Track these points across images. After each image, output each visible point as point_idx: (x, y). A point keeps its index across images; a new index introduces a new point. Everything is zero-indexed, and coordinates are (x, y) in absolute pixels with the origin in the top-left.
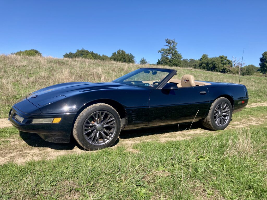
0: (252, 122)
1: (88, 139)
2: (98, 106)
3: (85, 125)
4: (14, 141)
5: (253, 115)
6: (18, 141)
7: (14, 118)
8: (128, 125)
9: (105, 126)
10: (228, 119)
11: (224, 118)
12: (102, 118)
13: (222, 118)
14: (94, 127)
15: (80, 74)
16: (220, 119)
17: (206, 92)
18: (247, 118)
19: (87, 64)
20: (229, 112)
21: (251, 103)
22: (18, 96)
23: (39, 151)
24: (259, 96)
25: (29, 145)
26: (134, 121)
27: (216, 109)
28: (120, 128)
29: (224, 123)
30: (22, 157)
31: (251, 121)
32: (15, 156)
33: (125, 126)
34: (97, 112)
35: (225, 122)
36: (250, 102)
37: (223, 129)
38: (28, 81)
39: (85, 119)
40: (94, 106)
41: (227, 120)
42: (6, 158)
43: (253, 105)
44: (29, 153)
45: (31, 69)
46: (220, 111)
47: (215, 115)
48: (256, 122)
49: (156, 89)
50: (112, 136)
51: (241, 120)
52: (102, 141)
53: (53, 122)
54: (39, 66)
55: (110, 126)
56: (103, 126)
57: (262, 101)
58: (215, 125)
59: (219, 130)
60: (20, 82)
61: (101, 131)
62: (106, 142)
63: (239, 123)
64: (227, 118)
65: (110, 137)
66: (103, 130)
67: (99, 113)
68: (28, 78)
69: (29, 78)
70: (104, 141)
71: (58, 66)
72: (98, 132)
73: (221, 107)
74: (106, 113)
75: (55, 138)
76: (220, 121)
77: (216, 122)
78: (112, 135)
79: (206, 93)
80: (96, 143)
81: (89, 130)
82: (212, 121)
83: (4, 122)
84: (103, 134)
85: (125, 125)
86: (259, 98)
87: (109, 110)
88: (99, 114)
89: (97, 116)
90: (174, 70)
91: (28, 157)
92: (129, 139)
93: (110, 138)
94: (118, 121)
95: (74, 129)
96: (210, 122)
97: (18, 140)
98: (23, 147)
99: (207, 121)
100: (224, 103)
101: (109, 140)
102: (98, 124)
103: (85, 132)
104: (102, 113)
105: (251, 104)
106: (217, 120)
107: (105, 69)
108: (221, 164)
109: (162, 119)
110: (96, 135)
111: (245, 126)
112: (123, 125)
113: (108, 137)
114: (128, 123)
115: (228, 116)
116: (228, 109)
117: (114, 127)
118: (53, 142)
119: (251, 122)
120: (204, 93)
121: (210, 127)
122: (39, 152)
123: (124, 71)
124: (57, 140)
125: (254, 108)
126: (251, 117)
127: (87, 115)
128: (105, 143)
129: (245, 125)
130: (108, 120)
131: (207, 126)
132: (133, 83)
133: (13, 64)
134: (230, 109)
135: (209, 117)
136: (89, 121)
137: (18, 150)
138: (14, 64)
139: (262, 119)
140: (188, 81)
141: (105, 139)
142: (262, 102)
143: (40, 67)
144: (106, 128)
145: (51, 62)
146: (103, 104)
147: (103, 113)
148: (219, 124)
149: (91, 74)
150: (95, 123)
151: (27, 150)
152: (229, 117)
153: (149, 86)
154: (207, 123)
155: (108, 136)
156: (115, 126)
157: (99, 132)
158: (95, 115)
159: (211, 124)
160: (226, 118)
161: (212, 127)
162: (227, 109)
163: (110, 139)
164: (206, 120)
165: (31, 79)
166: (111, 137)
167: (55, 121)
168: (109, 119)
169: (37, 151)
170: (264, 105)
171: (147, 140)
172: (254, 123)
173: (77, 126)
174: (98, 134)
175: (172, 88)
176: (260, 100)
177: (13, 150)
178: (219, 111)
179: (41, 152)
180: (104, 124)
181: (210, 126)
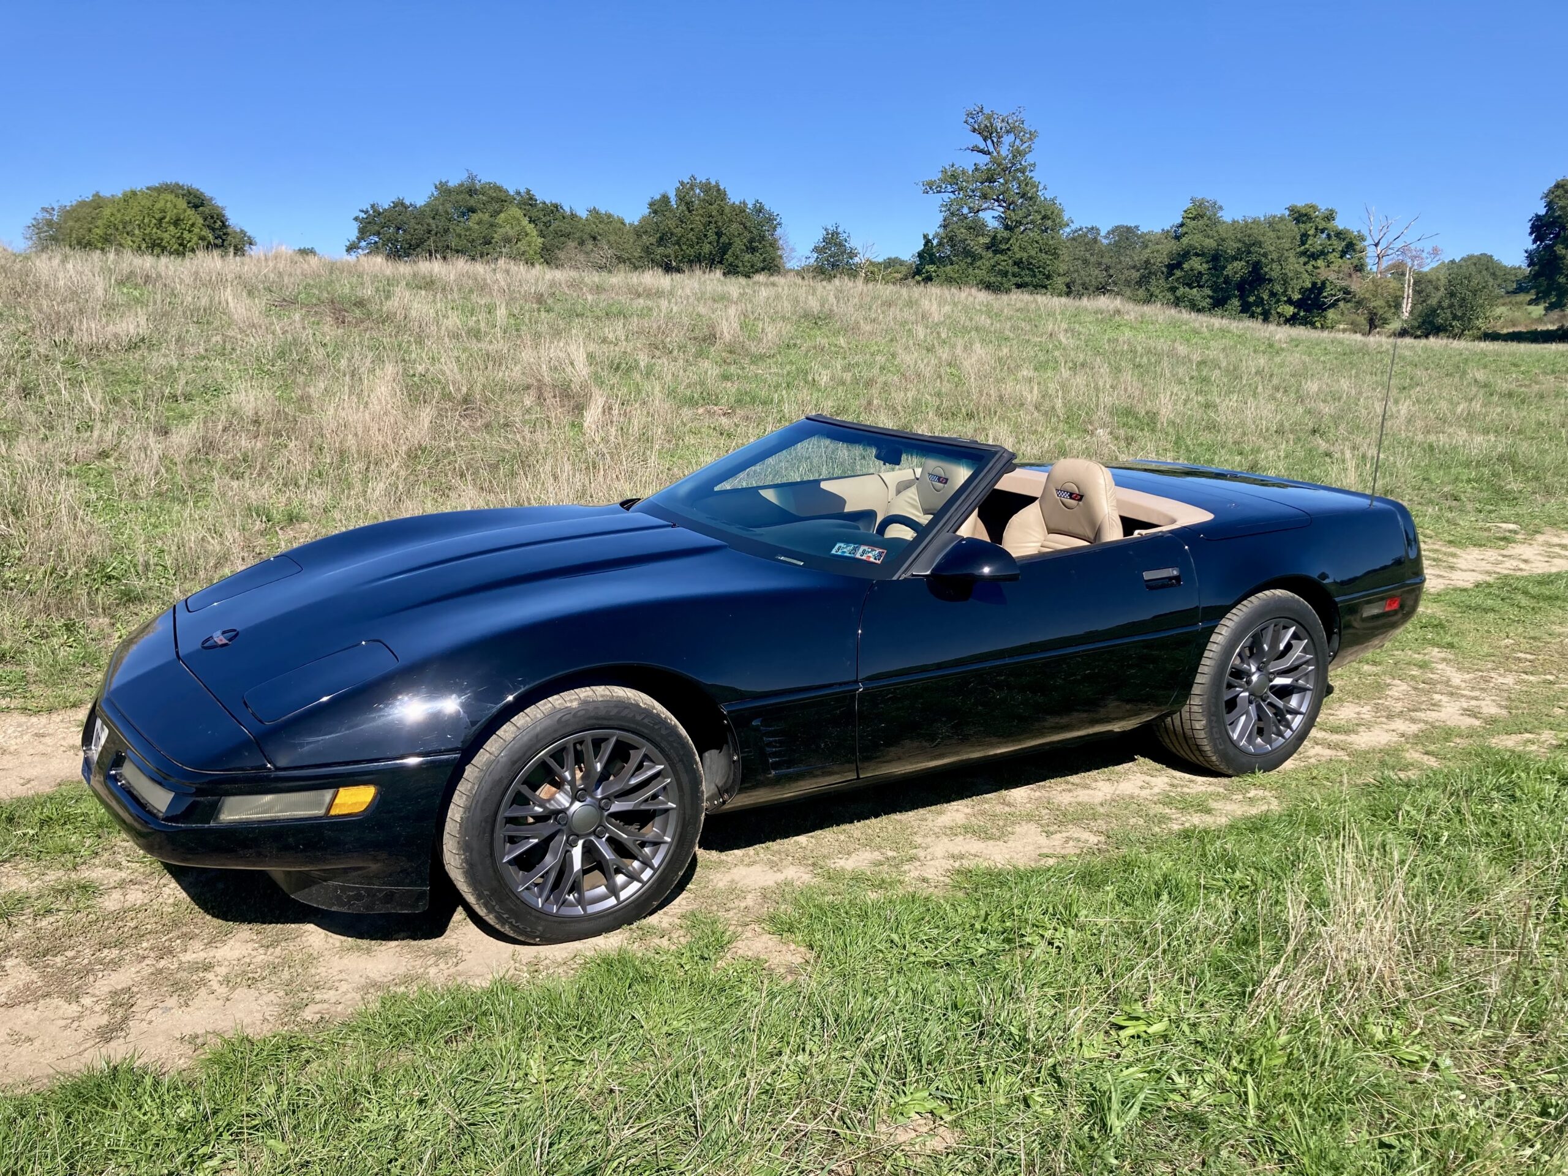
0: (1445, 698)
1: (527, 889)
2: (575, 704)
3: (507, 814)
4: (122, 885)
5: (1451, 646)
6: (141, 883)
7: (115, 776)
8: (741, 790)
9: (617, 806)
10: (1303, 709)
11: (1280, 703)
12: (599, 767)
13: (1271, 704)
14: (555, 819)
15: (464, 390)
16: (1259, 708)
17: (1181, 571)
18: (1415, 672)
19: (501, 312)
20: (1311, 668)
21: (1452, 550)
22: (114, 565)
23: (261, 951)
24: (1502, 496)
25: (207, 911)
26: (775, 766)
27: (1235, 660)
28: (697, 810)
29: (1280, 734)
30: (175, 997)
31: (1437, 697)
32: (135, 989)
33: (726, 796)
34: (567, 742)
35: (1288, 726)
36: (1450, 542)
37: (1272, 762)
38: (163, 458)
39: (506, 782)
40: (555, 710)
41: (1295, 712)
42: (87, 1001)
43: (1461, 563)
44: (208, 967)
45: (175, 364)
46: (1259, 669)
47: (1227, 695)
48: (1465, 705)
49: (895, 578)
50: (656, 862)
51: (1379, 688)
52: (602, 890)
53: (333, 812)
54: (219, 338)
55: (643, 807)
56: (602, 809)
57: (1516, 532)
58: (1231, 751)
59: (1254, 773)
60: (116, 460)
61: (592, 838)
62: (624, 895)
63: (1366, 711)
64: (1300, 705)
65: (646, 864)
66: (607, 829)
67: (581, 743)
68: (164, 431)
69: (166, 433)
70: (614, 891)
71: (330, 331)
72: (581, 842)
73: (1266, 647)
74: (617, 741)
75: (344, 889)
76: (1260, 719)
77: (1233, 731)
78: (654, 854)
79: (1177, 578)
80: (571, 905)
81: (528, 838)
82: (1212, 728)
83: (47, 740)
84: (608, 854)
85: (727, 791)
86: (1505, 510)
87: (632, 726)
88: (579, 747)
89: (570, 758)
90: (996, 453)
91: (203, 991)
92: (751, 850)
93: (642, 871)
94: (685, 779)
95: (446, 836)
96: (1202, 734)
97: (143, 873)
98: (175, 924)
99: (1187, 726)
100: (1283, 622)
101: (640, 880)
102: (575, 798)
103: (509, 853)
104: (597, 743)
105: (1454, 555)
106: (1243, 718)
107: (604, 340)
108: (1234, 1063)
109: (932, 738)
110: (566, 863)
111: (1403, 735)
112: (713, 789)
113: (636, 864)
114: (743, 781)
115: (1302, 690)
116: (1305, 650)
117: (667, 811)
118: (334, 909)
119: (1435, 706)
120: (1170, 578)
121: (1201, 758)
122: (260, 957)
123: (719, 345)
124: (358, 897)
125: (1464, 597)
126: (1444, 660)
127: (518, 760)
128: (617, 898)
129: (1400, 725)
130: (632, 775)
131: (1184, 753)
132: (770, 495)
133: (71, 331)
134: (1316, 654)
135: (1195, 709)
136: (526, 790)
137: (145, 945)
138: (74, 338)
139: (1501, 680)
140: (1080, 497)
141: (620, 879)
142: (1515, 542)
143: (229, 347)
144: (626, 818)
145: (288, 303)
146: (600, 692)
147: (605, 740)
148: (1250, 740)
149: (528, 387)
150: (558, 796)
151: (197, 945)
152: (1309, 694)
153: (858, 556)
154: (1188, 739)
155: (635, 858)
156: (671, 805)
157: (584, 846)
158: (558, 756)
159: (1205, 742)
160: (1294, 702)
161: (1214, 758)
162: (1297, 653)
163: (647, 874)
164: (1177, 722)
165: (183, 437)
166: (652, 867)
167: (343, 805)
168: (640, 767)
169: (250, 945)
170: (1526, 561)
171: (849, 854)
172: (1450, 713)
173: (464, 825)
174: (577, 852)
175: (986, 570)
176: (1504, 525)
177: (120, 944)
178: (1254, 669)
179: (271, 958)
180: (609, 798)
181: (1201, 751)
